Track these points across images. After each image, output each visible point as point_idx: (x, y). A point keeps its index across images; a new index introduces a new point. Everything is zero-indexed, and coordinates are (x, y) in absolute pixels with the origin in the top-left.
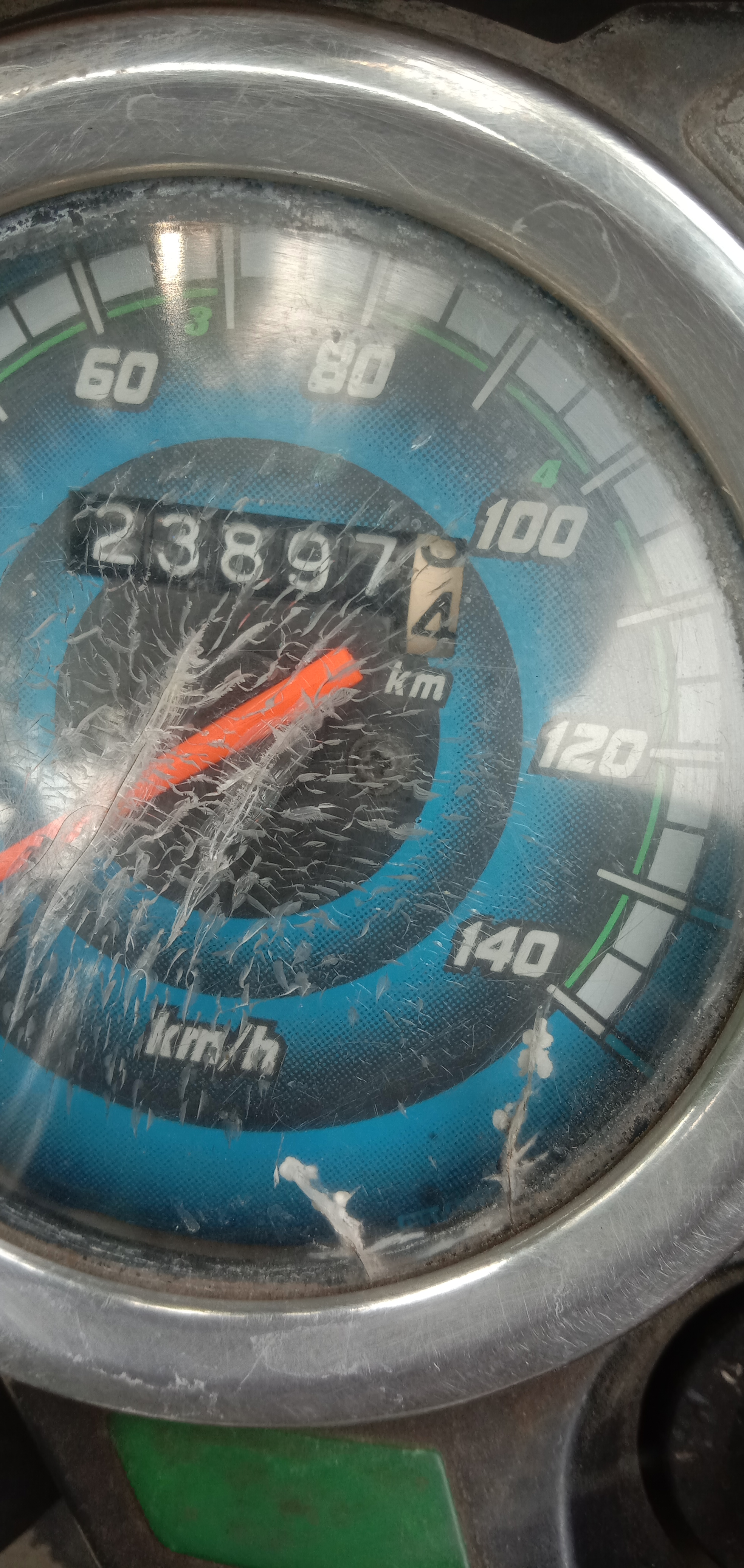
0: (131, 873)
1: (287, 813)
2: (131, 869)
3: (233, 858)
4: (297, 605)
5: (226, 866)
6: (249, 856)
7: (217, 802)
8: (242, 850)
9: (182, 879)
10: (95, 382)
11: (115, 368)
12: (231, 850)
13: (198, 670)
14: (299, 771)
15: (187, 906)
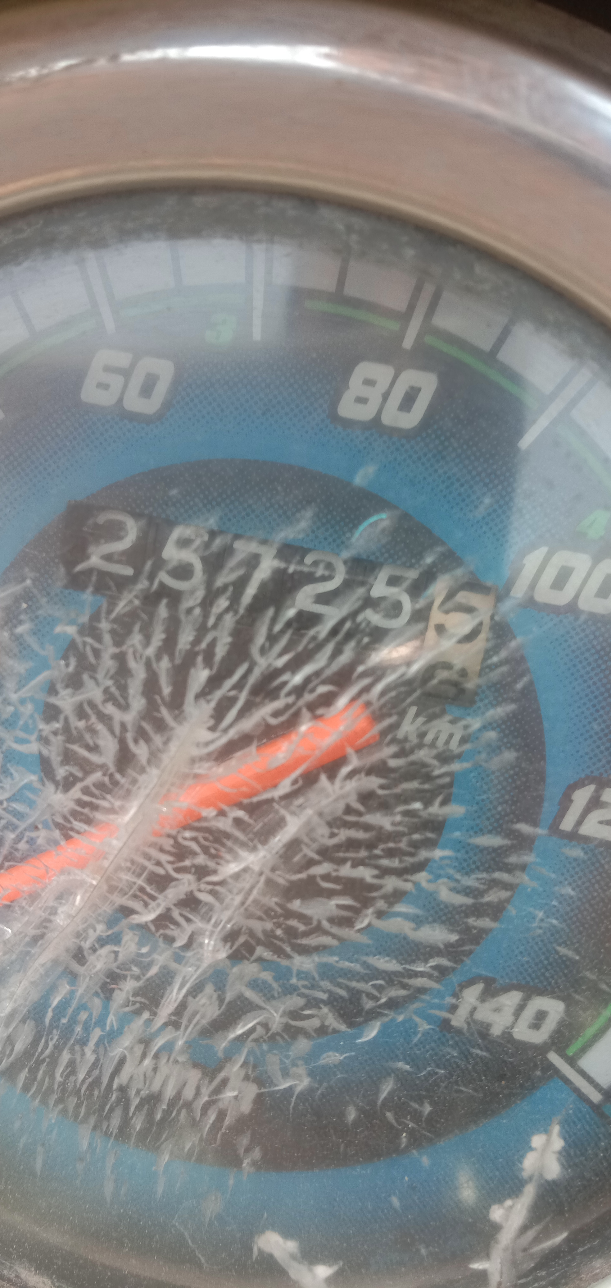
0: (116, 953)
2: (115, 948)
3: (231, 947)
4: (324, 682)
5: (223, 955)
6: (250, 948)
7: (218, 888)
8: (242, 939)
9: (174, 966)
10: (103, 386)
11: (127, 373)
12: (229, 938)
13: (207, 744)
14: (312, 862)
15: (175, 991)
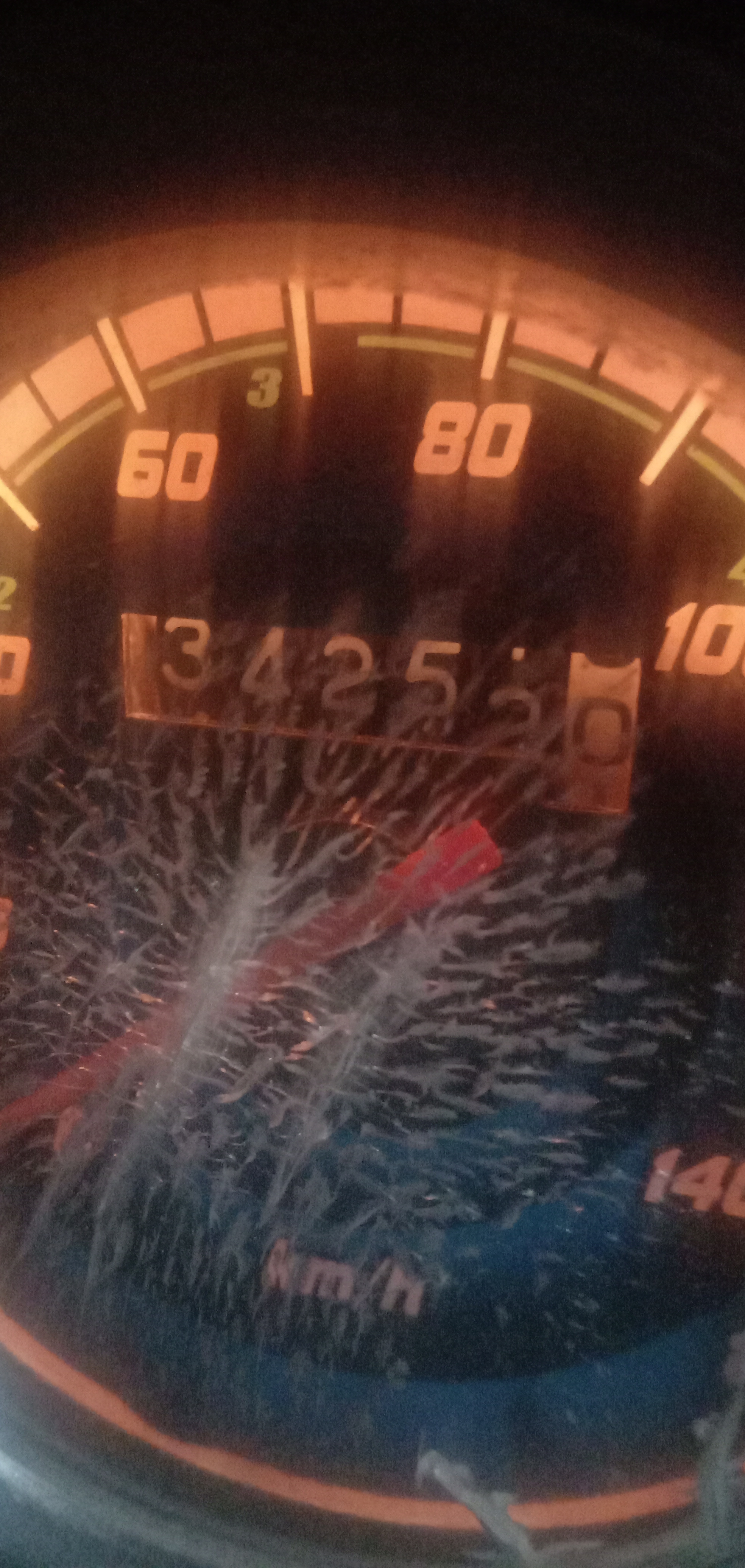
0: (208, 1139)
1: (401, 1073)
2: (206, 1134)
3: (334, 1126)
4: (395, 808)
5: (326, 1133)
6: (355, 1126)
7: (308, 1057)
9: (273, 1150)
10: (141, 475)
11: (166, 456)
12: (332, 1114)
13: (272, 892)
14: (412, 1021)
15: (279, 1180)
